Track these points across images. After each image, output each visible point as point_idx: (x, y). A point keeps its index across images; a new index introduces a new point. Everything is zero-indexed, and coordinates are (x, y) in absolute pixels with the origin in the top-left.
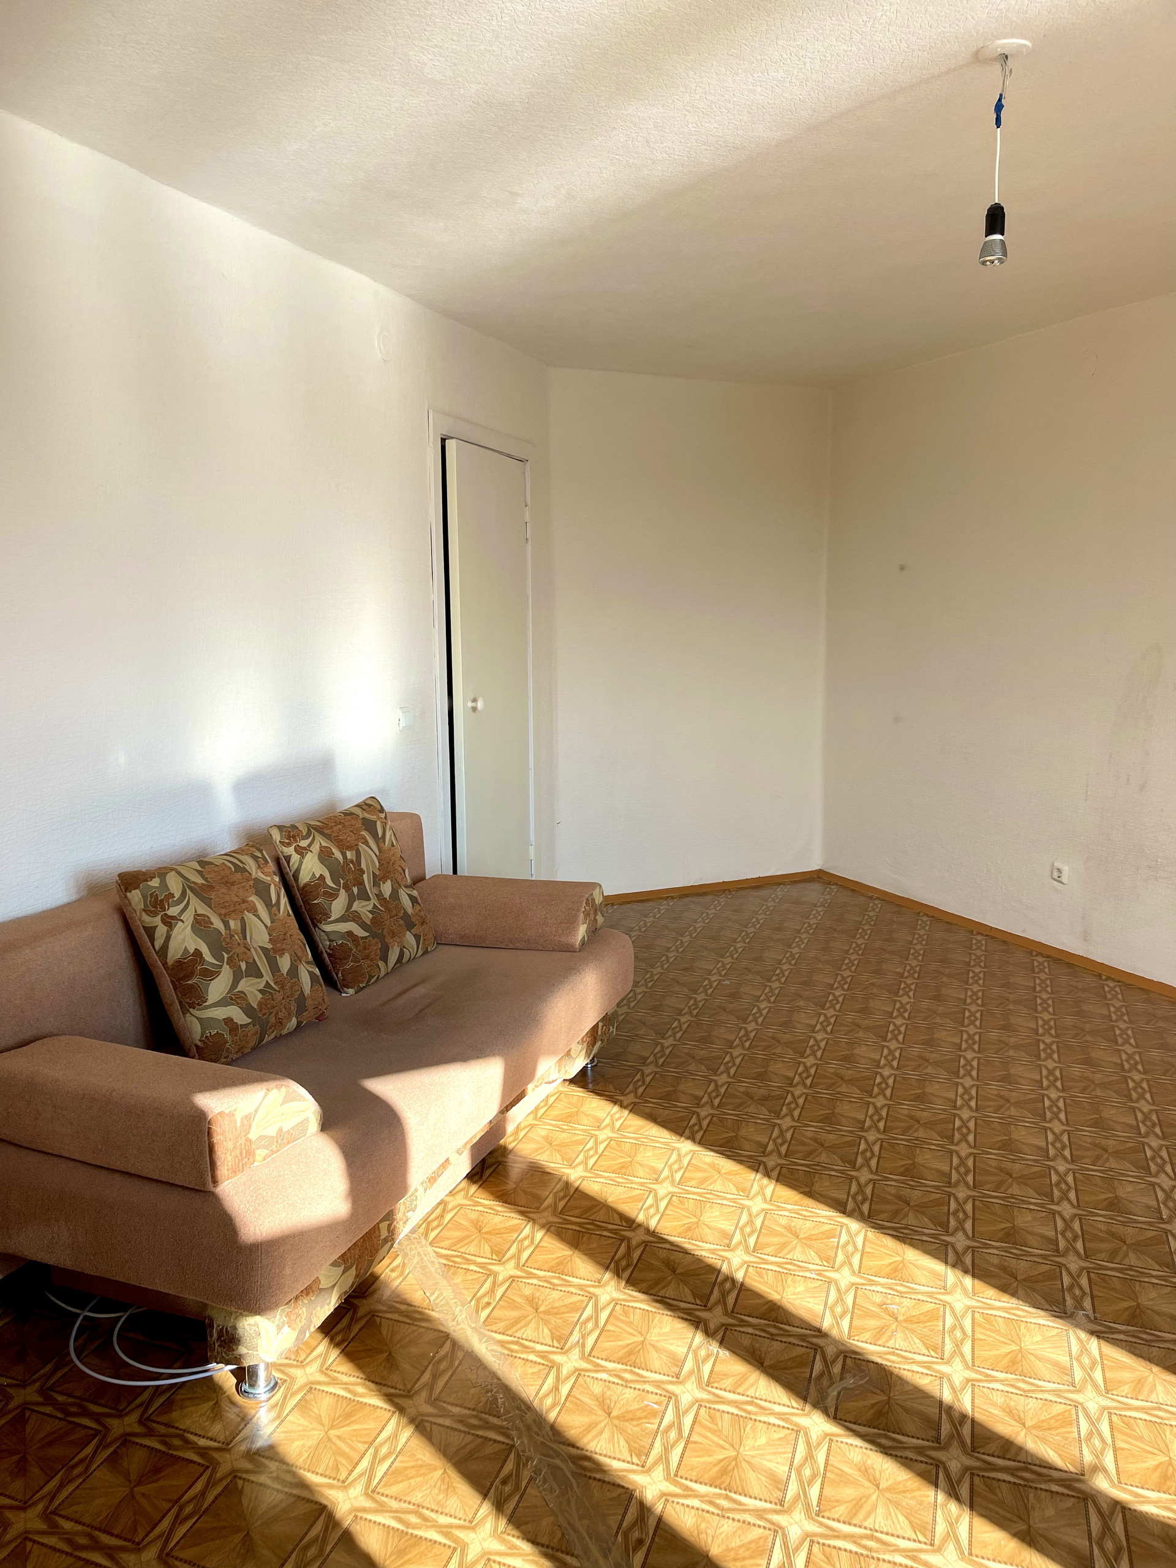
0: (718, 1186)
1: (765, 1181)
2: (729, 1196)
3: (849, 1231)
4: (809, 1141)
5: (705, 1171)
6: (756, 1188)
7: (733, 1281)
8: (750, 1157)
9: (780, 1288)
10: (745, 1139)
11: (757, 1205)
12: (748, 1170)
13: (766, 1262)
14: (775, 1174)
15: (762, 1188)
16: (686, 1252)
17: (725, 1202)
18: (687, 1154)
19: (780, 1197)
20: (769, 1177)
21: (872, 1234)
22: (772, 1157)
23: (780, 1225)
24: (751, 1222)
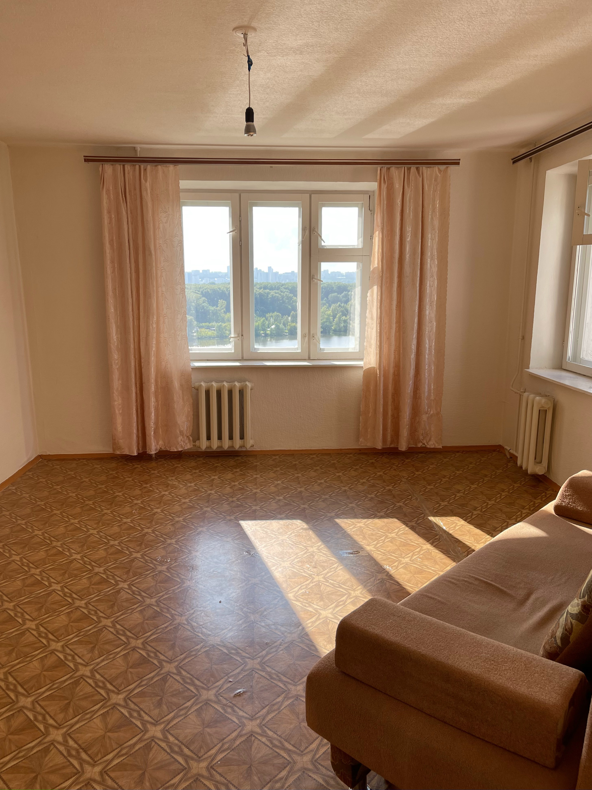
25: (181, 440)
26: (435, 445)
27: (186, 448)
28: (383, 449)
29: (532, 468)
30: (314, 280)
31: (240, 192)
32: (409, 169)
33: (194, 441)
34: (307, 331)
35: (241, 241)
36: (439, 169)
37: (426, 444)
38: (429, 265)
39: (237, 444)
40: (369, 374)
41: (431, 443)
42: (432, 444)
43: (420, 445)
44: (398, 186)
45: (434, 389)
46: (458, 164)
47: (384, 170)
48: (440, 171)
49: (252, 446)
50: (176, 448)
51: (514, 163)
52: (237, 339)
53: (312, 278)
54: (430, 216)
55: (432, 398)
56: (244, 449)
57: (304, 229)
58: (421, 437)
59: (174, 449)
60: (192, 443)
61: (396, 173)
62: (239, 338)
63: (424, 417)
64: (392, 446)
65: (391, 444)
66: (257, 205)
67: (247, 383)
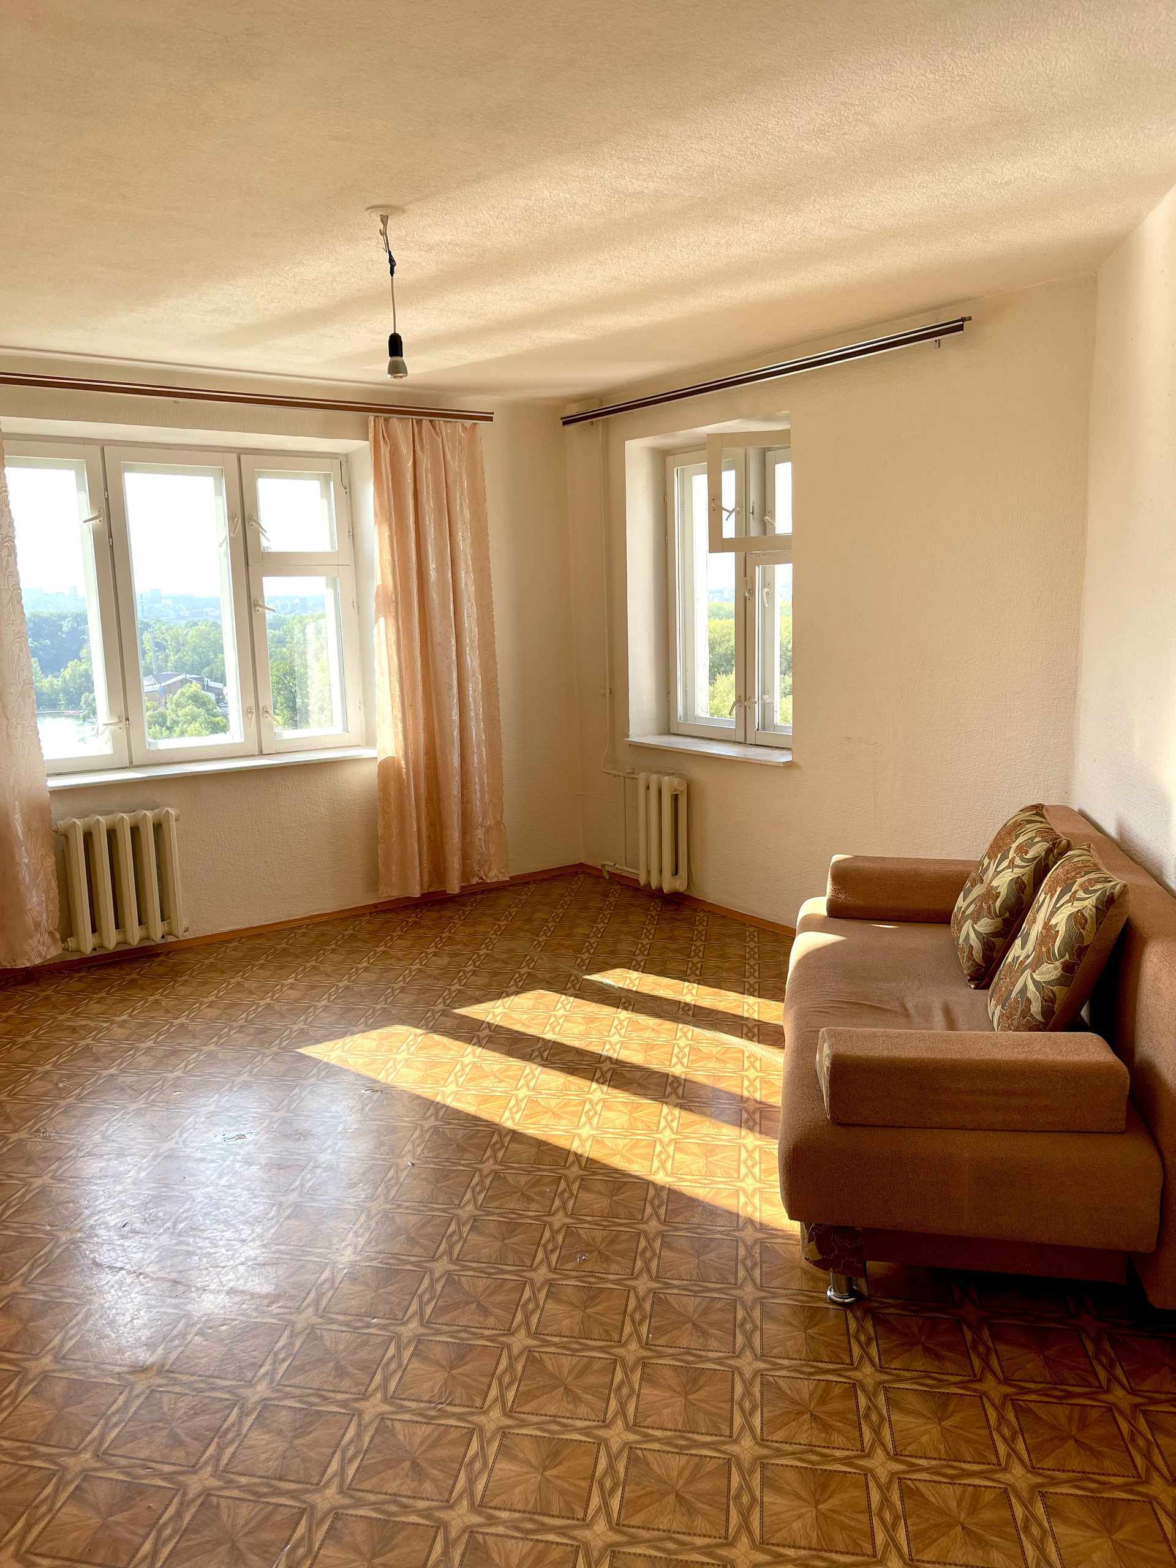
0: (621, 1143)
1: (580, 1151)
2: (610, 1136)
3: (513, 1120)
4: (535, 1197)
5: (636, 1155)
6: (588, 1145)
7: (598, 1082)
8: (595, 1174)
9: (567, 1083)
10: (602, 1194)
11: (585, 1131)
12: (598, 1159)
13: (576, 1095)
14: (571, 1158)
15: (582, 1145)
16: (635, 1094)
17: (612, 1130)
18: (658, 1170)
19: (566, 1140)
20: (576, 1154)
21: (496, 1120)
22: (574, 1175)
23: (566, 1119)
24: (590, 1119)
25: (39, 942)
26: (498, 877)
27: (49, 957)
28: (423, 895)
29: (670, 884)
30: (258, 608)
31: (103, 445)
32: (419, 422)
33: (64, 940)
34: (251, 702)
35: (111, 536)
36: (463, 425)
37: (484, 877)
38: (463, 580)
39: (157, 930)
40: (387, 768)
41: (491, 874)
42: (495, 875)
43: (474, 881)
44: (406, 451)
45: (488, 784)
46: (491, 419)
47: (381, 421)
48: (464, 428)
49: (186, 930)
50: (29, 960)
51: (565, 423)
52: (117, 727)
53: (255, 606)
54: (458, 501)
55: (487, 800)
56: (171, 939)
57: (231, 517)
58: (476, 868)
59: (24, 964)
60: (60, 945)
61: (400, 428)
62: (121, 725)
63: (479, 833)
64: (431, 890)
65: (430, 886)
66: (131, 469)
67: (169, 809)
